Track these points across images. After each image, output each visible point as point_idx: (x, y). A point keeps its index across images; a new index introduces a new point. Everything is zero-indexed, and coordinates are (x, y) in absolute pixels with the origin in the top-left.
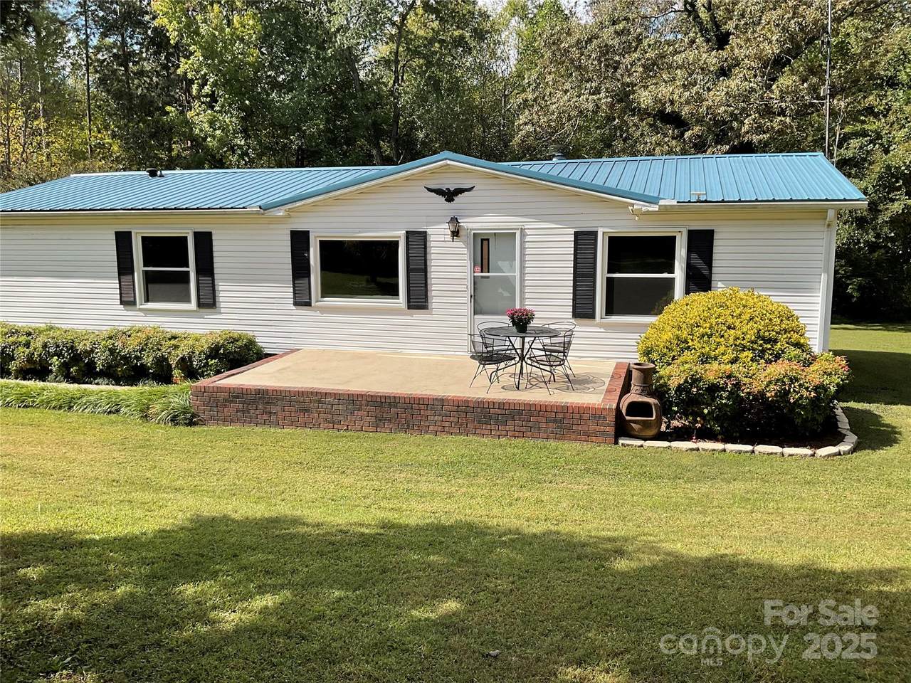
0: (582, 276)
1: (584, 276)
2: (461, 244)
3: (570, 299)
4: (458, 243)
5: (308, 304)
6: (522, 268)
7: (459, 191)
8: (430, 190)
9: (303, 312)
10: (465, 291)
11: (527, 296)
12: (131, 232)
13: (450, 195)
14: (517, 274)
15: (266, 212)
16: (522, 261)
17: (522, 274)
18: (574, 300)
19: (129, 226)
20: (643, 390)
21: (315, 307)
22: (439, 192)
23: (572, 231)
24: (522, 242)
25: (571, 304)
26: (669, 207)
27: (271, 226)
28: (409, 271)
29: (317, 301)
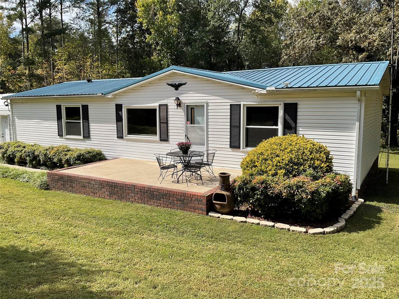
0: (234, 127)
1: (235, 127)
2: (181, 110)
3: (229, 138)
4: (180, 110)
5: (122, 138)
6: (207, 122)
7: (180, 85)
8: (169, 85)
9: (120, 141)
10: (183, 133)
11: (209, 136)
12: (61, 105)
13: (176, 87)
14: (205, 125)
15: (105, 96)
16: (207, 119)
17: (207, 125)
18: (230, 138)
19: (61, 103)
20: (222, 187)
21: (125, 139)
22: (172, 85)
23: (229, 104)
24: (207, 110)
25: (229, 141)
26: (271, 91)
27: (109, 102)
28: (160, 123)
29: (126, 137)
